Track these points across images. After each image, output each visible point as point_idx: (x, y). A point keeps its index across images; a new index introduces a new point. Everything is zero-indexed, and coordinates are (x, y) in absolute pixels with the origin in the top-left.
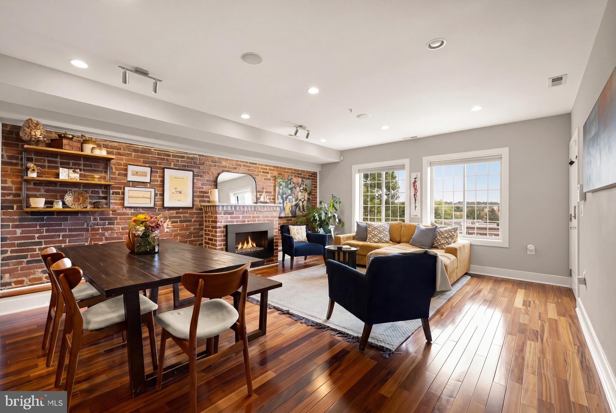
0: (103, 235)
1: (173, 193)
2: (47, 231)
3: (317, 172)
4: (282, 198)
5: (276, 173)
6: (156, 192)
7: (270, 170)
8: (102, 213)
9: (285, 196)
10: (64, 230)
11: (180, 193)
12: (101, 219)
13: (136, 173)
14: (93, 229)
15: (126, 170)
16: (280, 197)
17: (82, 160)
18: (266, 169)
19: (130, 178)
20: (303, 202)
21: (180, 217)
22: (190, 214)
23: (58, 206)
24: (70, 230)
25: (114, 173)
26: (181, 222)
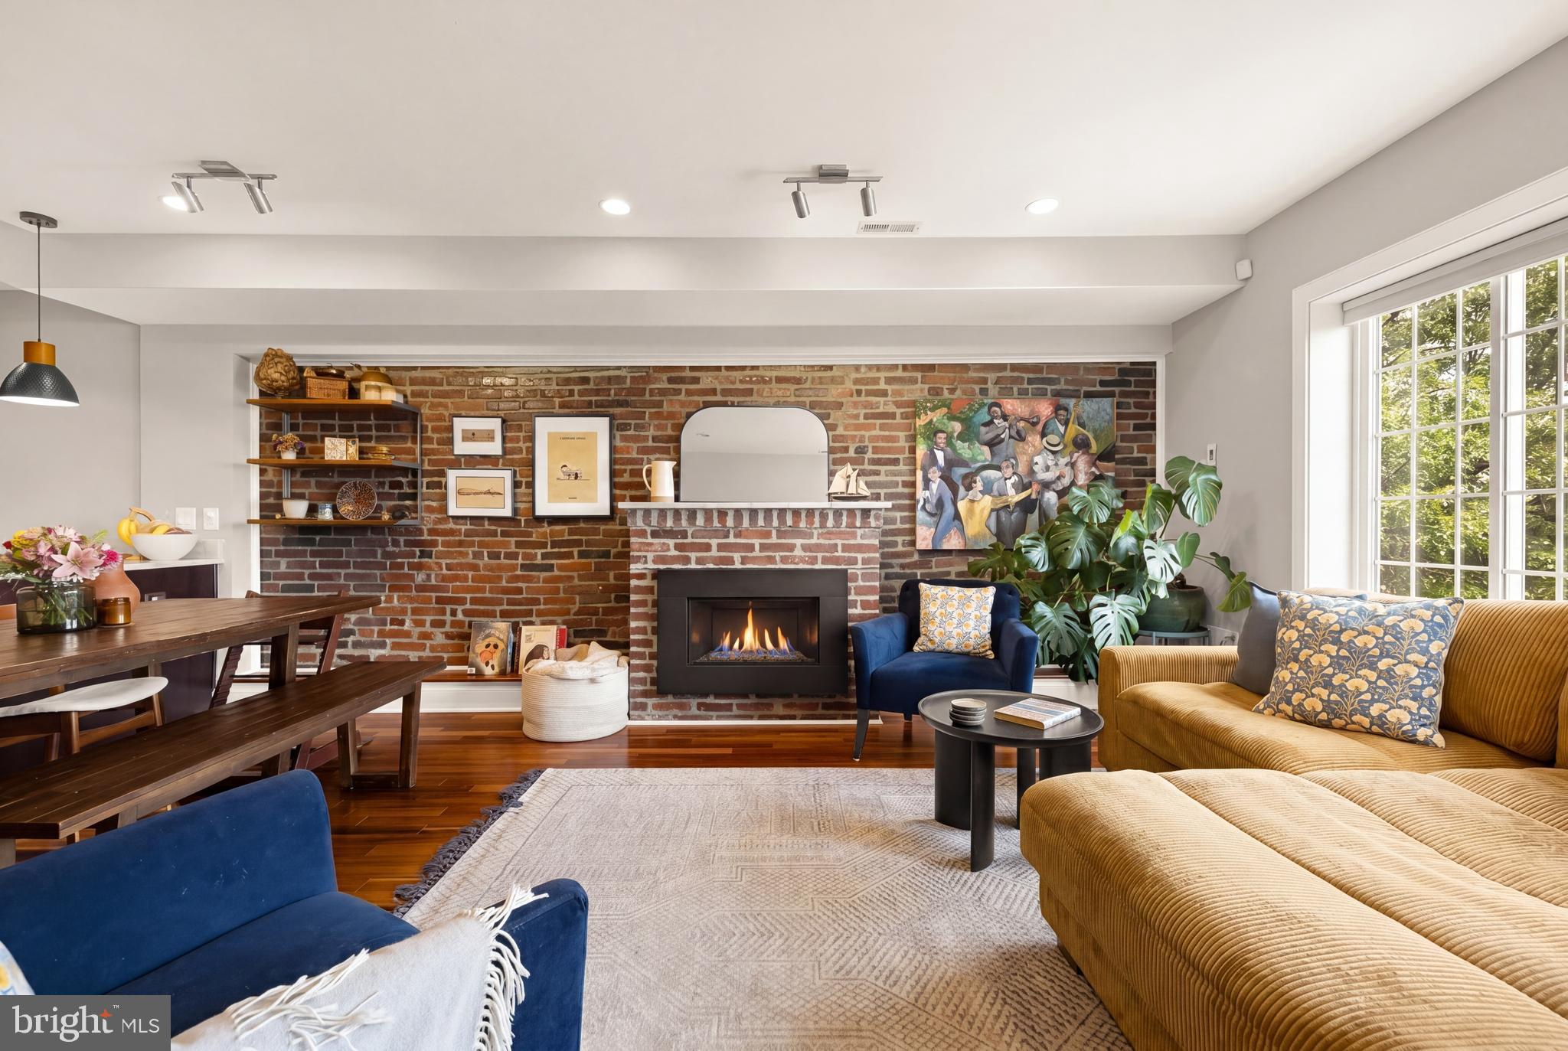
0: (411, 578)
1: (558, 479)
2: (322, 565)
3: (1154, 363)
4: (946, 478)
5: (917, 391)
6: (518, 478)
7: (889, 381)
8: (408, 530)
9: (959, 472)
10: (346, 565)
11: (576, 476)
12: (408, 543)
13: (470, 436)
14: (394, 566)
15: (450, 429)
16: (935, 475)
17: (372, 418)
18: (876, 381)
19: (461, 448)
20: (1062, 494)
21: (578, 543)
22: (607, 533)
23: (326, 515)
24: (357, 565)
25: (430, 440)
26: (582, 554)
